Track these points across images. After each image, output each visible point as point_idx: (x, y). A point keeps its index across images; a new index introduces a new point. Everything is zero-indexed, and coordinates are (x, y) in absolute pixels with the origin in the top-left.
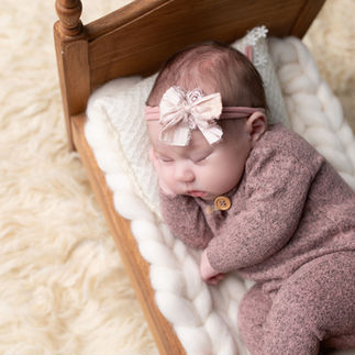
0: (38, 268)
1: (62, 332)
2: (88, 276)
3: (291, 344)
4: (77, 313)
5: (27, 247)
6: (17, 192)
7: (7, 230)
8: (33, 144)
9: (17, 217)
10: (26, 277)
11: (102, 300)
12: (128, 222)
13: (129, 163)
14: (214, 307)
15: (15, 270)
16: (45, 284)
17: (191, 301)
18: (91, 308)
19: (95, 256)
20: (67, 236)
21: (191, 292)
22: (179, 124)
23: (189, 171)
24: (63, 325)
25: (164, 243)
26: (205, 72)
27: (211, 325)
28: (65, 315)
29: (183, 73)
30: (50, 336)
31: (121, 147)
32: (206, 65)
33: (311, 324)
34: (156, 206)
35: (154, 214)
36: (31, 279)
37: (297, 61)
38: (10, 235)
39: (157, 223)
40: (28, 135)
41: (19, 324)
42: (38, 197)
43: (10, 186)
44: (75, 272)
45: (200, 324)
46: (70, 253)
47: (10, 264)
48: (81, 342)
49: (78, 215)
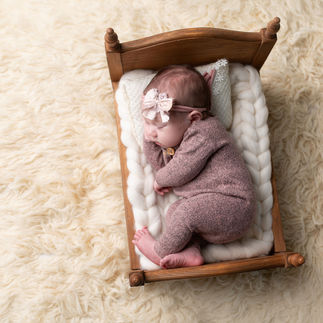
0: (78, 158)
1: (83, 196)
2: (104, 170)
3: (176, 229)
4: (93, 188)
5: (76, 145)
6: (78, 113)
7: (67, 133)
8: (94, 86)
9: (74, 127)
10: (71, 161)
11: (108, 185)
12: (126, 148)
13: (132, 118)
14: (156, 203)
15: (67, 156)
16: (80, 168)
17: (145, 196)
18: (101, 187)
19: (112, 160)
20: (98, 145)
21: (145, 192)
22: (152, 108)
23: (154, 131)
24: (84, 192)
25: (140, 164)
26: (172, 85)
27: (151, 212)
28: (86, 187)
29: (162, 81)
30: (76, 196)
31: (129, 108)
32: (175, 80)
33: (187, 223)
34: (141, 143)
35: (140, 148)
36: (74, 163)
37: (248, 81)
38: (68, 136)
39: (140, 152)
40: (93, 80)
41: (62, 185)
42: (89, 118)
43: (75, 108)
44: (98, 165)
45: (146, 209)
46: (98, 154)
47: (64, 152)
48: (91, 204)
49: (107, 135)
